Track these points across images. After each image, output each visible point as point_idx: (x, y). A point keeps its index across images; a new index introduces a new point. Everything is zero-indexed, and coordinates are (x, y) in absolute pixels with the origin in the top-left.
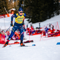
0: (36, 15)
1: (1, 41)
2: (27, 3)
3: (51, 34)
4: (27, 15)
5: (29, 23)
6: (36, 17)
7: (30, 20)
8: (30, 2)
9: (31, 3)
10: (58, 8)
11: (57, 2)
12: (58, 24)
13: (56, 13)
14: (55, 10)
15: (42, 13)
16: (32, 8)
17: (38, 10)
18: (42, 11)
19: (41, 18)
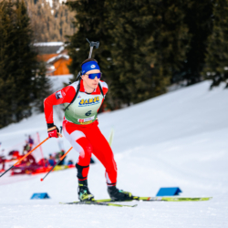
10: (43, 94)
11: (39, 74)
13: (36, 106)
14: (35, 97)
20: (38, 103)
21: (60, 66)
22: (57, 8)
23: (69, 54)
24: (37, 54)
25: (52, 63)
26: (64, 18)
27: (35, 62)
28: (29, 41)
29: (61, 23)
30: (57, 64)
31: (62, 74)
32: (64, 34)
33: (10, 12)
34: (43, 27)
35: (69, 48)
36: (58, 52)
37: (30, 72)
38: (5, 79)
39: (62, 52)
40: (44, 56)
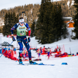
0: (45, 37)
1: (13, 57)
2: (39, 26)
3: (58, 55)
4: (38, 36)
5: (39, 43)
6: (45, 39)
7: (40, 41)
8: (41, 25)
9: (42, 27)
10: (65, 33)
12: (64, 46)
14: (63, 34)
15: (51, 36)
16: (42, 31)
17: (48, 33)
18: (51, 34)
19: (49, 40)
20: (64, 36)
21: (71, 25)
22: (70, 7)
23: (74, 21)
24: (64, 21)
25: (68, 24)
26: (72, 10)
27: (63, 23)
28: (62, 17)
29: (71, 12)
30: (70, 24)
31: (71, 27)
32: (72, 15)
33: (56, 8)
34: (66, 13)
35: (74, 19)
36: (70, 20)
37: (61, 26)
38: (54, 28)
39: (72, 20)
40: (66, 21)
